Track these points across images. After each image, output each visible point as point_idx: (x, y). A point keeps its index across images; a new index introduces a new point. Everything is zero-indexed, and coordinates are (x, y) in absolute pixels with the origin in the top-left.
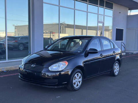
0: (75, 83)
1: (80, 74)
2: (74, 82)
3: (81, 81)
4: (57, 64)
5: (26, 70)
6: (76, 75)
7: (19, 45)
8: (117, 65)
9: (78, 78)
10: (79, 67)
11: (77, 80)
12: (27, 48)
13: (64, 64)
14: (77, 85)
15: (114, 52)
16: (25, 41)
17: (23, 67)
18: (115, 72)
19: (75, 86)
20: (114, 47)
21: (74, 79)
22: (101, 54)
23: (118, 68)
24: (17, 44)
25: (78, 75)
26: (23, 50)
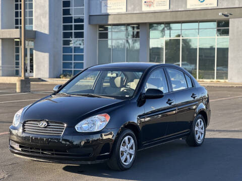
22: (169, 100)
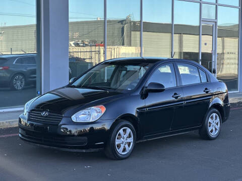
0: (119, 146)
1: (129, 130)
2: (117, 143)
3: (132, 143)
4: (86, 111)
5: (32, 122)
6: (121, 131)
7: (13, 78)
8: (216, 117)
9: (125, 136)
10: (128, 117)
11: (124, 140)
12: (33, 86)
13: (98, 111)
14: (124, 150)
15: (206, 91)
16: (29, 68)
17: (26, 116)
18: (210, 130)
19: (120, 151)
20: (207, 81)
21: (118, 139)
23: (217, 124)
24: (8, 75)
25: (124, 130)
26: (23, 89)
